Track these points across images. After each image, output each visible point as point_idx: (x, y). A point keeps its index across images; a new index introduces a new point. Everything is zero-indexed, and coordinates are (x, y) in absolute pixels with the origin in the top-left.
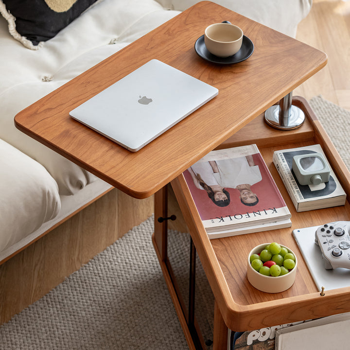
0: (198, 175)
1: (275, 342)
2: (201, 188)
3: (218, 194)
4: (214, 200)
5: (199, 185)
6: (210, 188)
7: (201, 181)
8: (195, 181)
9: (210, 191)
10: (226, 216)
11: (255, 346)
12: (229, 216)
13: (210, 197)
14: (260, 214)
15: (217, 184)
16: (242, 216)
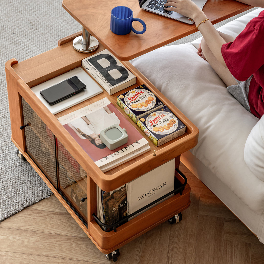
0: (78, 129)
1: (126, 188)
2: (84, 138)
3: (97, 140)
4: (96, 145)
5: (82, 136)
6: (90, 137)
7: (82, 133)
8: (78, 133)
9: (91, 139)
10: (109, 155)
11: (114, 194)
12: (111, 154)
13: (93, 143)
14: (129, 148)
15: (93, 133)
16: (119, 152)
